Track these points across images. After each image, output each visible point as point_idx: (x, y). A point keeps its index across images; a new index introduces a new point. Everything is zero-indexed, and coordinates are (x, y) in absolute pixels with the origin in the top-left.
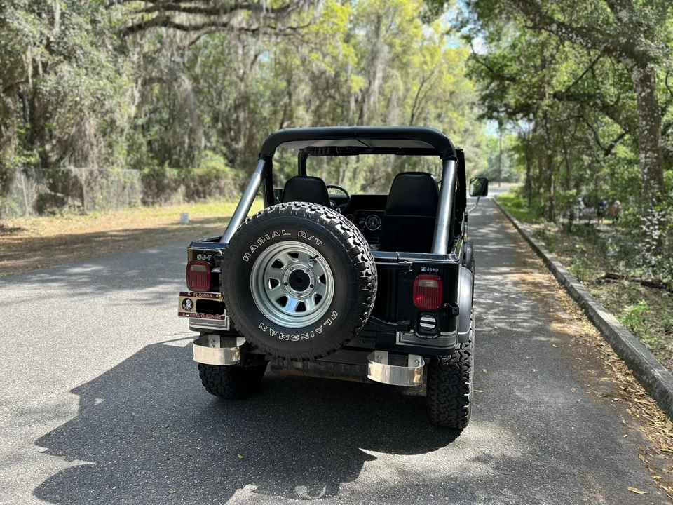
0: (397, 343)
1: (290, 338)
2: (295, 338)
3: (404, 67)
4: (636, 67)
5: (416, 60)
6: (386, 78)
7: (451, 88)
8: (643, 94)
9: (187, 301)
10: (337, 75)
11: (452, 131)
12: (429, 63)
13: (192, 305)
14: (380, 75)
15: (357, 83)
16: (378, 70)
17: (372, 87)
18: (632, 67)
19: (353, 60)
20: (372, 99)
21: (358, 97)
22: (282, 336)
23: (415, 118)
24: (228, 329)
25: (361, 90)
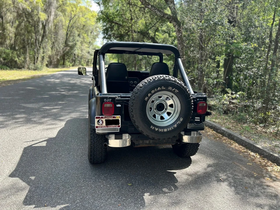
0: (188, 128)
1: (164, 130)
2: (165, 130)
3: (63, 11)
4: (177, 25)
5: (68, 9)
6: (56, 15)
7: (84, 24)
8: (179, 35)
9: (100, 121)
10: (32, 11)
11: (84, 42)
12: (75, 12)
13: (103, 122)
14: (53, 13)
15: (43, 16)
16: (52, 12)
17: (50, 19)
18: (175, 25)
19: (41, 5)
20: (50, 25)
21: (43, 23)
22: (160, 130)
23: (68, 35)
24: (119, 131)
25: (45, 20)
